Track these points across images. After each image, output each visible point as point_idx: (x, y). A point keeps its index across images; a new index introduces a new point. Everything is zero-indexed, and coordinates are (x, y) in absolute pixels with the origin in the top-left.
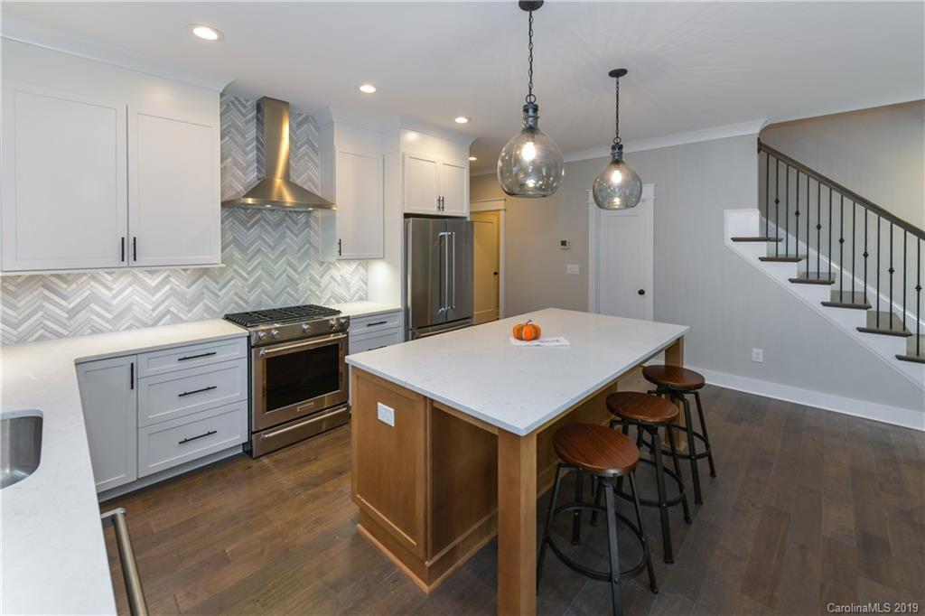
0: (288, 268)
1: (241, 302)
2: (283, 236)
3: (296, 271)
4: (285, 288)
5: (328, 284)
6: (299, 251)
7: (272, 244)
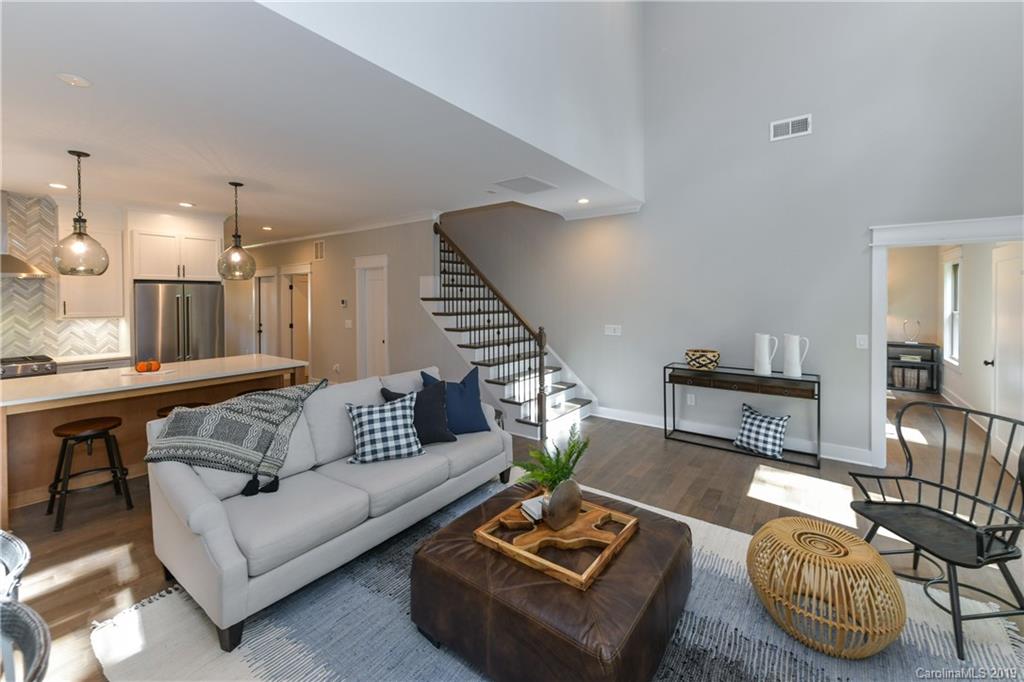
5: (67, 339)
6: (30, 311)
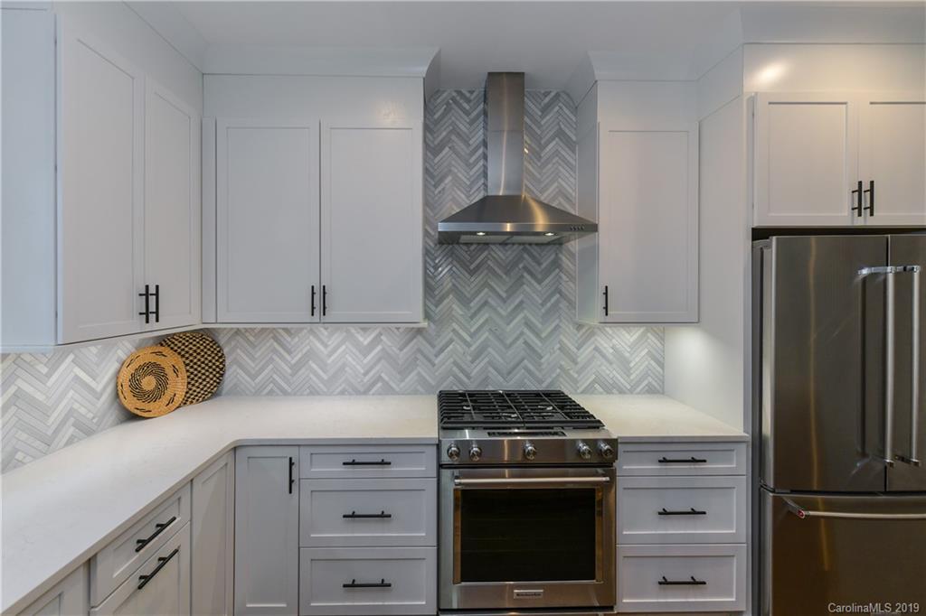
0: (526, 331)
1: (461, 375)
2: (519, 282)
3: (537, 335)
4: (523, 359)
5: (590, 360)
6: (542, 305)
7: (504, 295)
